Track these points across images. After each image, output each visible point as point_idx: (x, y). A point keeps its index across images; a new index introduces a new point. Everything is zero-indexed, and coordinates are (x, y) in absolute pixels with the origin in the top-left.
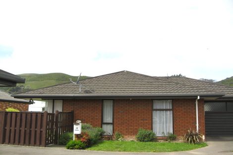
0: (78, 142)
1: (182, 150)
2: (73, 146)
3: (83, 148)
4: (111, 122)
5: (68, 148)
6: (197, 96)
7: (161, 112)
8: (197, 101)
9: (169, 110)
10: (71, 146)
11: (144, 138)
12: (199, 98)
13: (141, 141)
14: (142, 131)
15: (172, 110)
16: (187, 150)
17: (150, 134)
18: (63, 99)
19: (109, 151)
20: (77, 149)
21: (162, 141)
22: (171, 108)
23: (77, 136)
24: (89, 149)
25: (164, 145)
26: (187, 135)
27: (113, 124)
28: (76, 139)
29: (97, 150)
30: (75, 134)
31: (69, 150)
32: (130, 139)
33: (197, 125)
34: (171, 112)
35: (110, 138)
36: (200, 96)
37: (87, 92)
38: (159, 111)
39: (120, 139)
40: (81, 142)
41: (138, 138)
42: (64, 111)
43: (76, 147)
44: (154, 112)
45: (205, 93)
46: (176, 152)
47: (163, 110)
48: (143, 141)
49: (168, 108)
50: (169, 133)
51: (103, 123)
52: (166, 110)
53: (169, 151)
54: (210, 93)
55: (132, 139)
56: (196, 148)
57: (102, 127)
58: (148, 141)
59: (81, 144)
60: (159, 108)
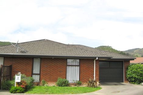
0: (19, 88)
1: (89, 92)
2: (15, 91)
3: (23, 92)
4: (39, 73)
5: (12, 93)
6: (96, 58)
7: (72, 67)
8: (95, 61)
9: (77, 66)
10: (14, 91)
11: (62, 84)
12: (97, 59)
13: (60, 86)
14: (60, 80)
15: (79, 66)
16: (92, 92)
17: (66, 82)
18: (4, 57)
19: (42, 94)
20: (19, 93)
21: (73, 86)
22: (79, 65)
23: (18, 83)
24: (27, 92)
25: (76, 89)
26: (89, 82)
27: (40, 74)
28: (17, 85)
29: (33, 94)
30: (16, 82)
31: (12, 94)
32: (52, 85)
33: (95, 76)
34: (79, 67)
35: (38, 84)
36: (98, 58)
37: (22, 52)
38: (71, 67)
39: (45, 85)
40: (21, 88)
41: (58, 84)
42: (5, 65)
43: (17, 91)
44: (68, 67)
45: (101, 56)
46: (86, 93)
47: (73, 66)
48: (61, 86)
49: (77, 65)
50: (77, 81)
51: (32, 74)
52: (75, 66)
53: (81, 93)
54: (103, 56)
55: (53, 85)
56: (96, 90)
57: (32, 77)
58: (64, 86)
59: (22, 90)
60: (71, 64)
